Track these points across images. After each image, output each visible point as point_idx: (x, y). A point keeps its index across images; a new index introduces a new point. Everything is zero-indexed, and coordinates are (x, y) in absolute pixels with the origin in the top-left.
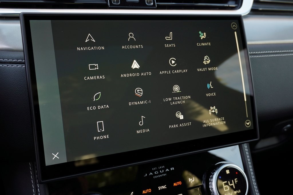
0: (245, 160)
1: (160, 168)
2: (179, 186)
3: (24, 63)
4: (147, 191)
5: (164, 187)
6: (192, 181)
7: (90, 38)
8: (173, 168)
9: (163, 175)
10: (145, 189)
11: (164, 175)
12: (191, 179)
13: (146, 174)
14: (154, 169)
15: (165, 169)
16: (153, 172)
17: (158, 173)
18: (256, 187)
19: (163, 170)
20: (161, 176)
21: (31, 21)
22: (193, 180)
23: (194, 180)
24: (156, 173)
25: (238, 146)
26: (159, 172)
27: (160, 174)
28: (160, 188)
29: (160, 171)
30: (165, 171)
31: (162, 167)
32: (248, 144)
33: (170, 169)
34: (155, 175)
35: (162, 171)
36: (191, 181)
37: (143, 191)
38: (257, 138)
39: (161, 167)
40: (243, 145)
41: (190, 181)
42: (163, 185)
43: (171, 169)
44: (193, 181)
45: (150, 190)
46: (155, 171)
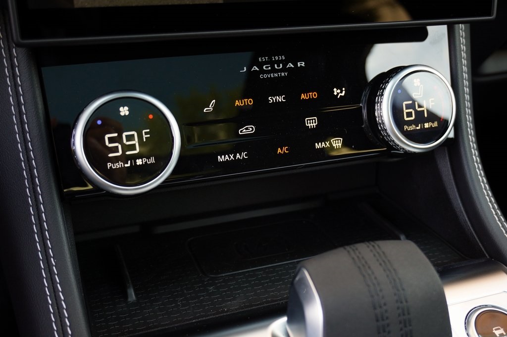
0: (456, 66)
1: (275, 58)
2: (311, 100)
4: (245, 101)
5: (280, 99)
6: (340, 94)
8: (304, 63)
9: (281, 74)
10: (240, 98)
11: (283, 74)
12: (339, 91)
13: (245, 68)
14: (262, 60)
15: (285, 63)
16: (260, 65)
17: (270, 68)
18: (470, 125)
19: (281, 65)
20: (276, 75)
22: (341, 92)
23: (344, 92)
24: (266, 67)
25: (445, 27)
26: (273, 67)
27: (274, 70)
28: (271, 100)
29: (276, 65)
30: (285, 66)
31: (279, 58)
32: (468, 25)
33: (295, 65)
34: (263, 72)
35: (279, 66)
36: (338, 94)
37: (237, 101)
38: (490, 15)
39: (277, 58)
40: (456, 26)
41: (335, 93)
42: (279, 94)
43: (299, 63)
44: (343, 94)
45: (250, 101)
46: (266, 63)
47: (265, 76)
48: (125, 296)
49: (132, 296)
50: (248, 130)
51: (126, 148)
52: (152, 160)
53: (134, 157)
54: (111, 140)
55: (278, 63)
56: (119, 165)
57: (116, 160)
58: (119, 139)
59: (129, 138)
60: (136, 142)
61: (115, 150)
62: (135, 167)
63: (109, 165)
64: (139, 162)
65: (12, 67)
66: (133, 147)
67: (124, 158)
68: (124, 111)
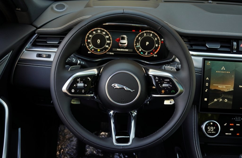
3: (201, 73)
5: (239, 125)
7: (223, 68)
10: (231, 124)
11: (240, 120)
13: (233, 118)
15: (240, 118)
16: (236, 118)
21: (206, 61)
26: (238, 119)
27: (238, 120)
28: (237, 125)
30: (240, 119)
34: (236, 119)
42: (239, 124)
45: (233, 125)
46: (237, 118)
47: (236, 120)
48: (204, 155)
49: (206, 155)
50: (232, 129)
51: (211, 130)
52: (215, 132)
53: (212, 131)
54: (209, 128)
55: (239, 118)
56: (209, 132)
57: (209, 131)
58: (210, 128)
59: (212, 128)
60: (213, 129)
61: (209, 130)
62: (212, 133)
63: (208, 132)
64: (213, 132)
65: (194, 112)
66: (212, 130)
67: (210, 131)
68: (212, 123)
